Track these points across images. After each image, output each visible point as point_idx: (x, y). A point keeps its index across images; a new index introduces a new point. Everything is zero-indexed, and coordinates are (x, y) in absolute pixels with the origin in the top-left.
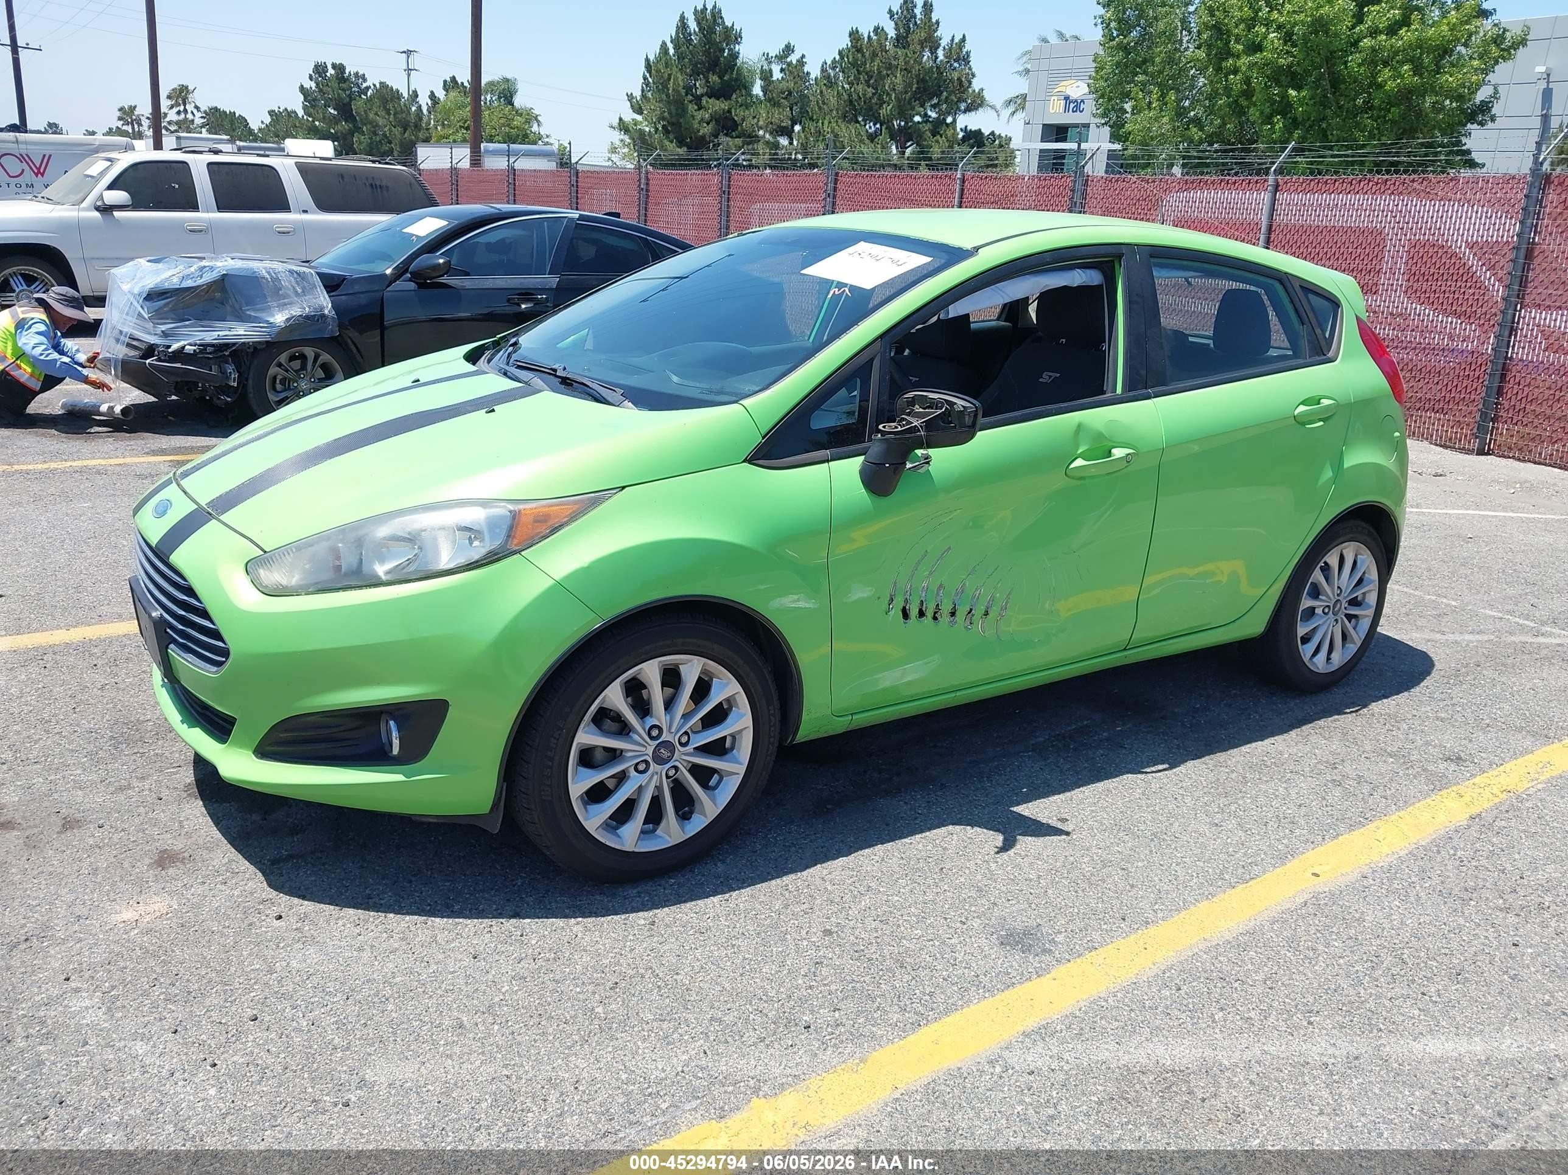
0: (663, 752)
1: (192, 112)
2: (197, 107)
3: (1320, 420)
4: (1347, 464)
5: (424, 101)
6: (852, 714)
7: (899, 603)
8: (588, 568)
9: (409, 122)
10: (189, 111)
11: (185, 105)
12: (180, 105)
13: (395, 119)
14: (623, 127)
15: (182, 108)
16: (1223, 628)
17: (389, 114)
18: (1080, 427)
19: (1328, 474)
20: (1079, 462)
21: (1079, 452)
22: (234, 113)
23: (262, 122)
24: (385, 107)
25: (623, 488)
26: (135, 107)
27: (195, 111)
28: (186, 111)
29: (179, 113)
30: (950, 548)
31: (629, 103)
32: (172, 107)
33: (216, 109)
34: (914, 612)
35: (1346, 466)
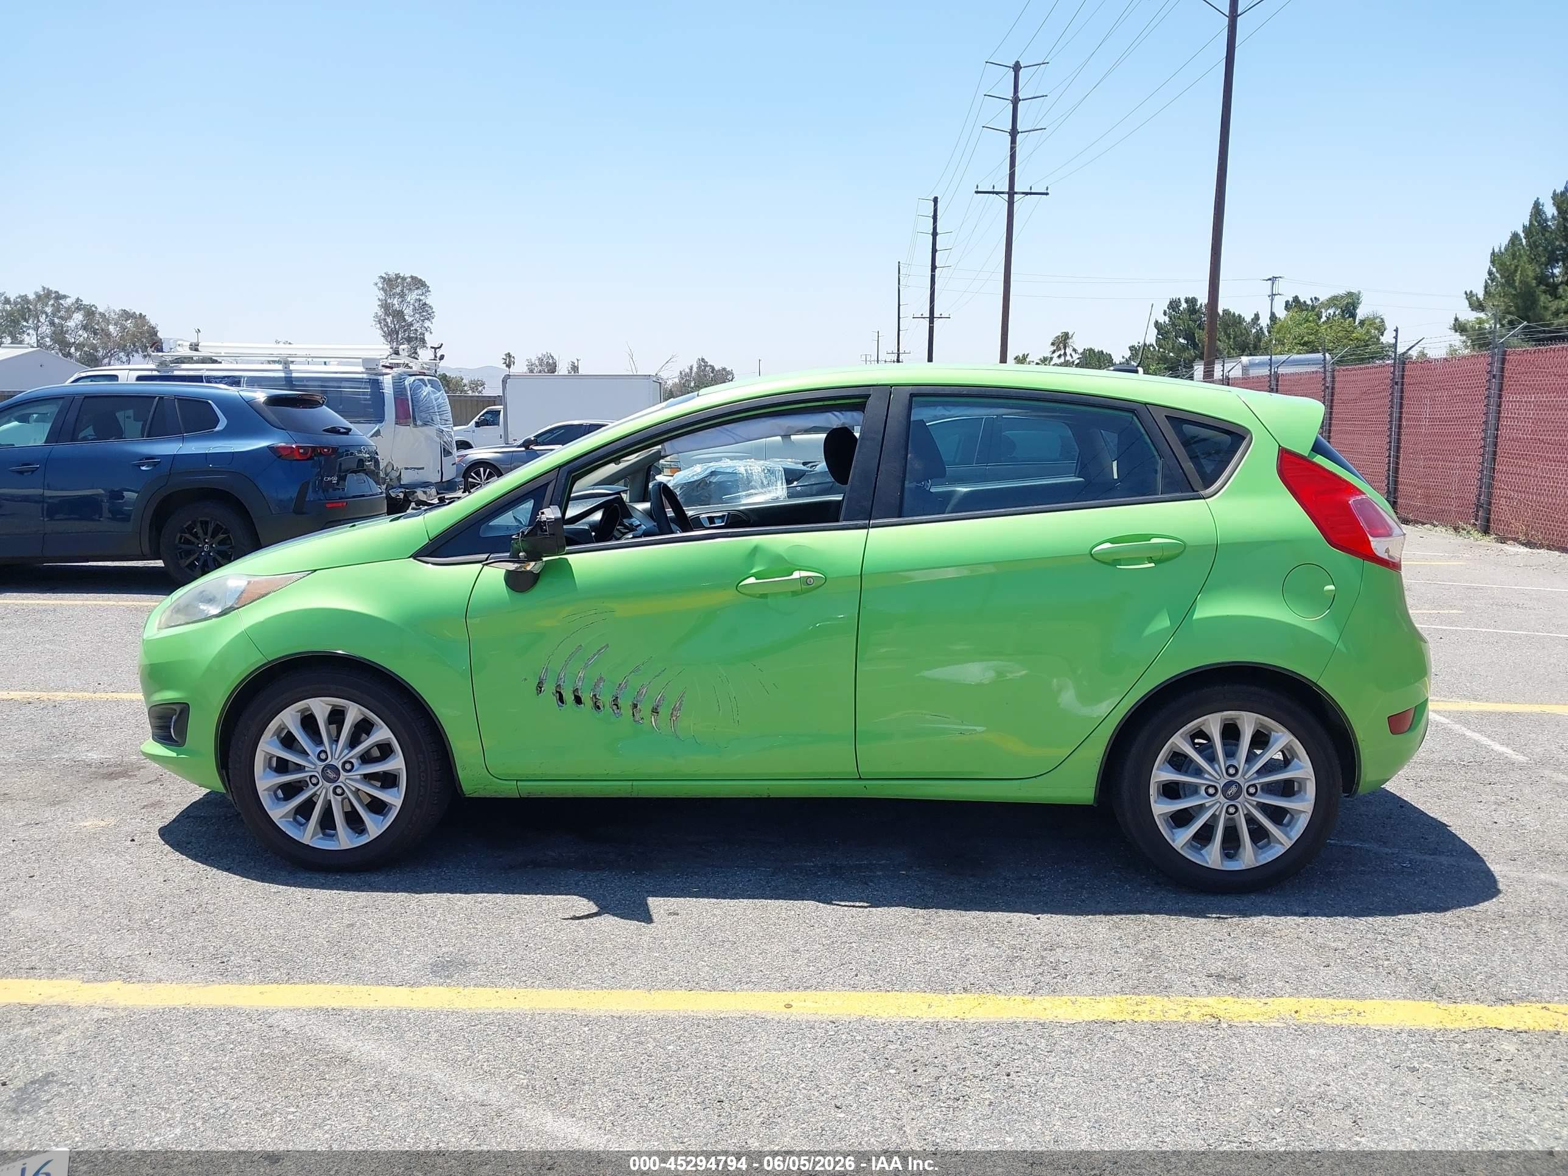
0: (331, 773)
1: (1071, 355)
2: (1075, 350)
3: (1150, 560)
4: (1201, 613)
5: (1265, 321)
6: (517, 781)
7: (549, 688)
8: (262, 622)
9: (1248, 344)
10: (1068, 354)
11: (1065, 349)
12: (1060, 349)
13: (1235, 342)
14: (1459, 327)
15: (1062, 352)
16: (1019, 781)
17: (1229, 338)
18: (756, 550)
19: (1163, 622)
20: (752, 580)
21: (754, 571)
22: (1102, 351)
23: (1123, 357)
24: (1226, 333)
25: (315, 571)
26: (1028, 355)
27: (1073, 354)
28: (1065, 354)
29: (1059, 356)
30: (607, 646)
31: (1467, 302)
32: (1054, 352)
33: (1091, 350)
34: (569, 697)
35: (1194, 617)
